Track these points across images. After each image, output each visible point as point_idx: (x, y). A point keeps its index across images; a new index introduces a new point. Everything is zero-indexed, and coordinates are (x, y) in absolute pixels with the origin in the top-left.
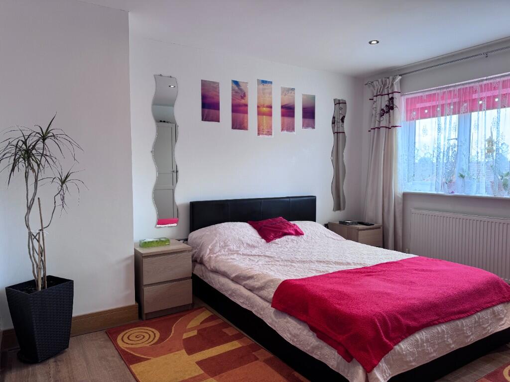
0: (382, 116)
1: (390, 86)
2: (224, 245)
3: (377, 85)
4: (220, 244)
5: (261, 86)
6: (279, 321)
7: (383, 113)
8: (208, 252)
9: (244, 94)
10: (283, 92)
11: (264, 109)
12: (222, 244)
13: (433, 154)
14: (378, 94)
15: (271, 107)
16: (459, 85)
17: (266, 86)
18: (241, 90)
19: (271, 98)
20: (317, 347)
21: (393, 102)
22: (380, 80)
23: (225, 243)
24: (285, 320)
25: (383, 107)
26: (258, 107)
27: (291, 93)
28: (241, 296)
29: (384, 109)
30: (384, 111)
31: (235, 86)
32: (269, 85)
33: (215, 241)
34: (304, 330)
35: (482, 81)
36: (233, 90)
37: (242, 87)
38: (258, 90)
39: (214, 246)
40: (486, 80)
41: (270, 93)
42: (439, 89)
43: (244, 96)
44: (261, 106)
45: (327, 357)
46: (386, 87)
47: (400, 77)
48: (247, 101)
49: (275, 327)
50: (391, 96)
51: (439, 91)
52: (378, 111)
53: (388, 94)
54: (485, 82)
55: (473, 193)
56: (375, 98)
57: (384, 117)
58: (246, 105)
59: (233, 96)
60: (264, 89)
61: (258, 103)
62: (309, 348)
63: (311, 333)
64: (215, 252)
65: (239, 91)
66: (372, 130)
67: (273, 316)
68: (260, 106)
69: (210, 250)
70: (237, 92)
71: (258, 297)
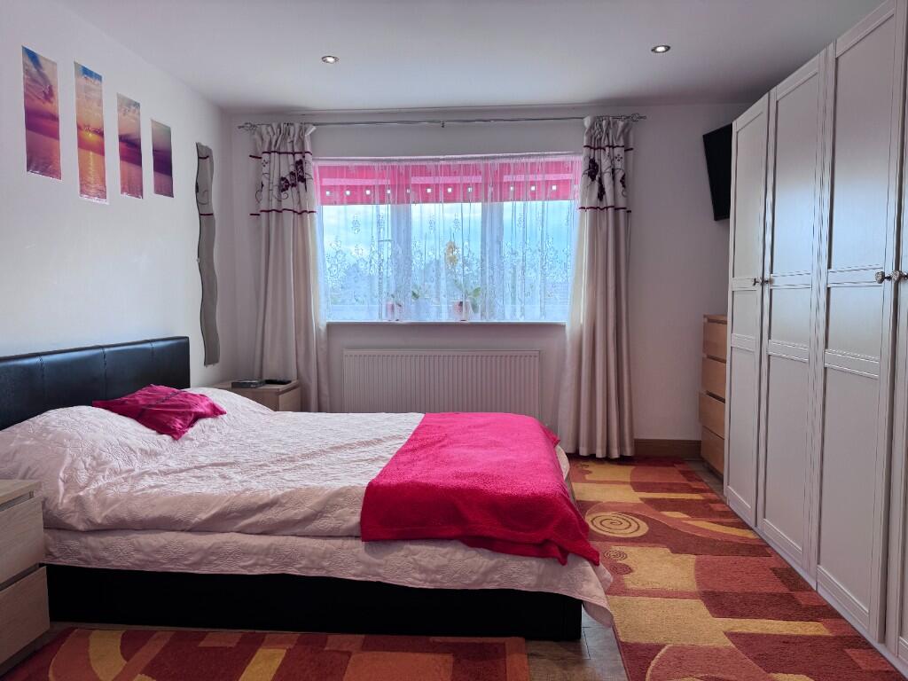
0: (283, 190)
1: (295, 139)
2: (94, 463)
3: (268, 133)
4: (84, 462)
5: (82, 80)
6: (387, 561)
7: (285, 185)
8: (62, 489)
9: (50, 88)
10: (120, 106)
11: (90, 135)
12: (88, 460)
13: (371, 262)
14: (273, 149)
15: (101, 133)
16: (405, 160)
17: (91, 83)
18: (43, 76)
19: (101, 112)
20: (494, 569)
21: (302, 168)
22: (275, 126)
23: (94, 458)
24: (402, 553)
25: (285, 174)
26: (79, 128)
27: (134, 111)
28: (245, 552)
29: (288, 178)
30: (287, 181)
31: (30, 63)
32: (97, 82)
33: (68, 460)
34: (455, 552)
35: (439, 160)
36: (27, 72)
37: (46, 71)
38: (78, 86)
39: (72, 468)
40: (444, 160)
41: (100, 102)
42: (375, 161)
43: (49, 95)
44: (85, 126)
45: (514, 576)
46: (289, 141)
47: (314, 128)
48: (57, 108)
49: (378, 575)
50: (298, 157)
51: (375, 164)
52: (276, 181)
53: (294, 154)
54: (442, 162)
55: (431, 318)
56: (266, 157)
57: (289, 191)
58: (55, 118)
59: (27, 87)
60: (88, 89)
61: (78, 118)
62: (474, 578)
63: (473, 552)
64: (81, 485)
65: (40, 79)
66: (264, 214)
67: (367, 557)
68: (81, 125)
69: (65, 482)
70: (35, 81)
71: (299, 539)
